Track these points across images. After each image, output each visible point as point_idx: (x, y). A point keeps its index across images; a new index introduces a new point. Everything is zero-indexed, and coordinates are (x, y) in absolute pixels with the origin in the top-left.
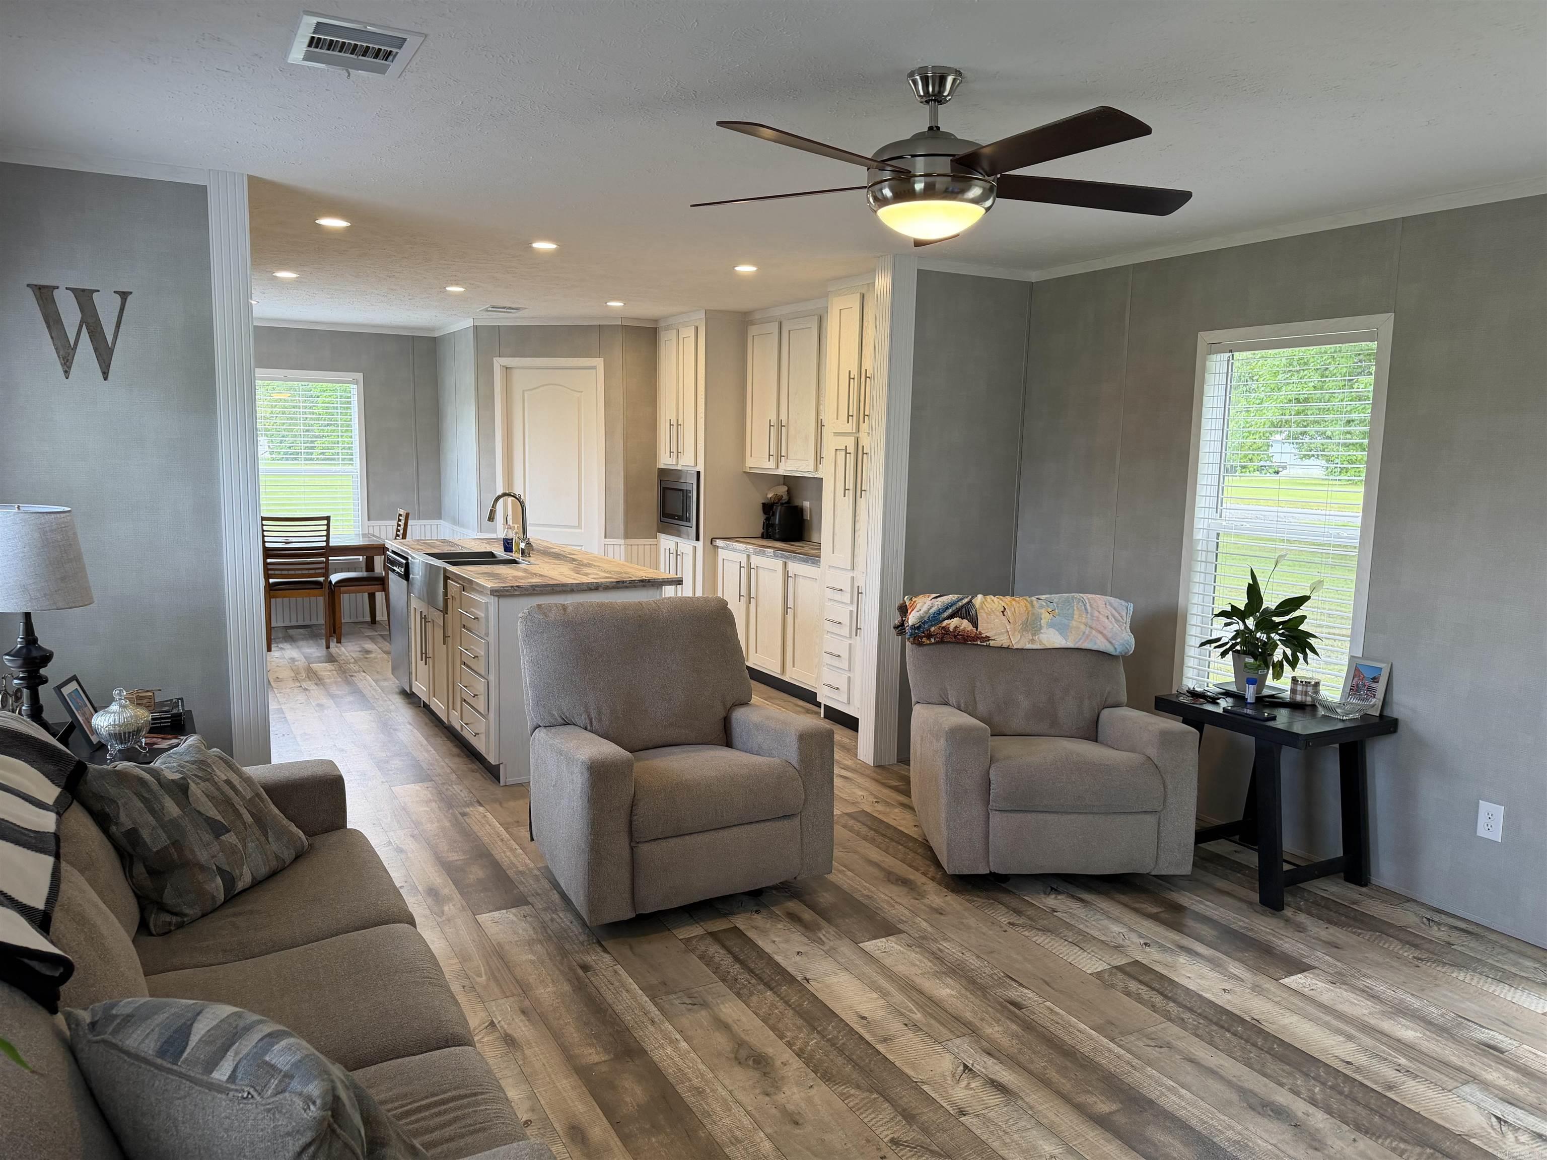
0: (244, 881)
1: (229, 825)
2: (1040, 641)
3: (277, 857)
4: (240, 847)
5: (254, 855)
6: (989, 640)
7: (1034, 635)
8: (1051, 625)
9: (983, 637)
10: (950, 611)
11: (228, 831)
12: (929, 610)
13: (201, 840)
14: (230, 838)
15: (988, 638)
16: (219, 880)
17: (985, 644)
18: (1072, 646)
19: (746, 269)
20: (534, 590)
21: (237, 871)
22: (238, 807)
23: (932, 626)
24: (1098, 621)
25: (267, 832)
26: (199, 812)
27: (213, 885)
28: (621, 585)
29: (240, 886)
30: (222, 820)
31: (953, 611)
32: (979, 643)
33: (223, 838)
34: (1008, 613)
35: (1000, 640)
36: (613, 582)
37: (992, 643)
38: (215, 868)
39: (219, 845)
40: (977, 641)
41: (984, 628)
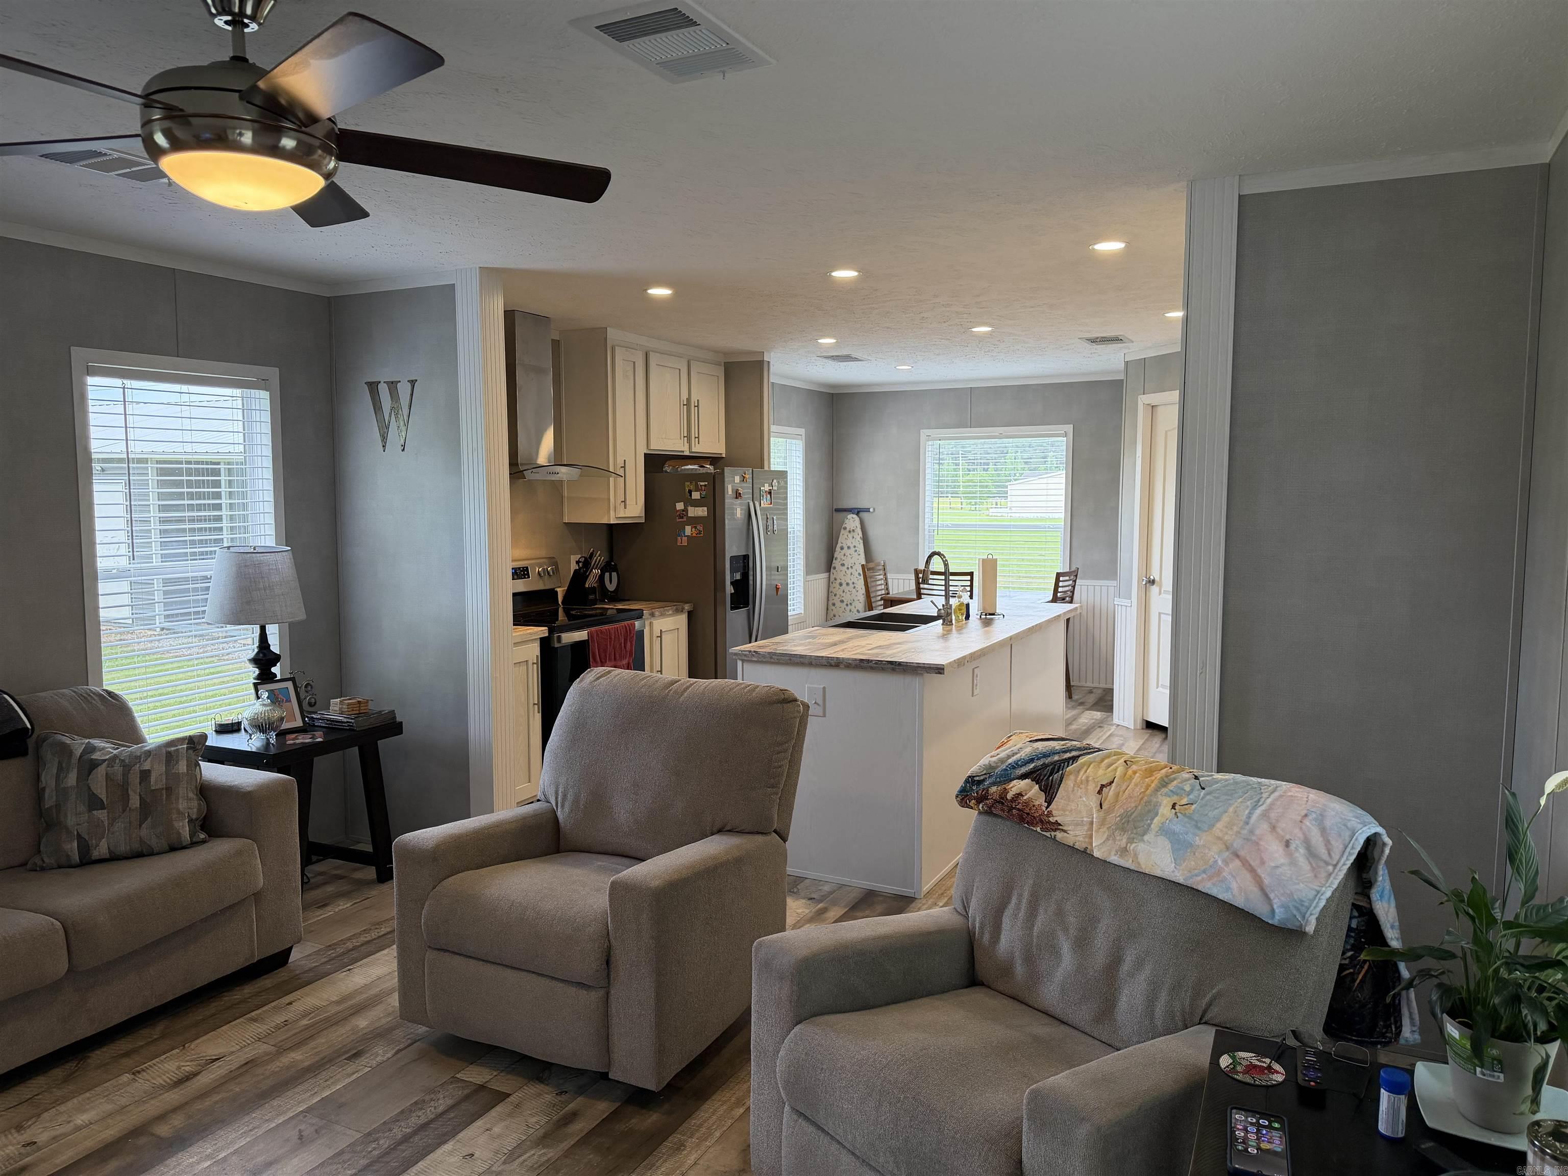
0: (99, 852)
1: (107, 804)
2: (1136, 855)
3: (141, 841)
4: (106, 823)
5: (117, 833)
6: (1055, 830)
7: (1131, 841)
8: (1164, 831)
9: (1049, 822)
10: (1032, 766)
11: (103, 808)
12: (1009, 757)
13: (76, 807)
14: (102, 815)
15: (1057, 826)
16: (75, 844)
17: (1048, 834)
18: (1181, 880)
19: (1110, 247)
20: (771, 658)
21: (94, 841)
22: (130, 792)
23: (994, 784)
24: (1257, 844)
25: (146, 819)
26: (89, 788)
27: (69, 846)
28: (865, 664)
29: (95, 854)
30: (105, 800)
31: (1034, 767)
32: (1038, 829)
33: (95, 812)
34: (1111, 792)
35: (1074, 836)
36: (856, 660)
37: (1059, 835)
38: (76, 833)
39: (89, 817)
40: (1036, 825)
41: (1061, 810)
